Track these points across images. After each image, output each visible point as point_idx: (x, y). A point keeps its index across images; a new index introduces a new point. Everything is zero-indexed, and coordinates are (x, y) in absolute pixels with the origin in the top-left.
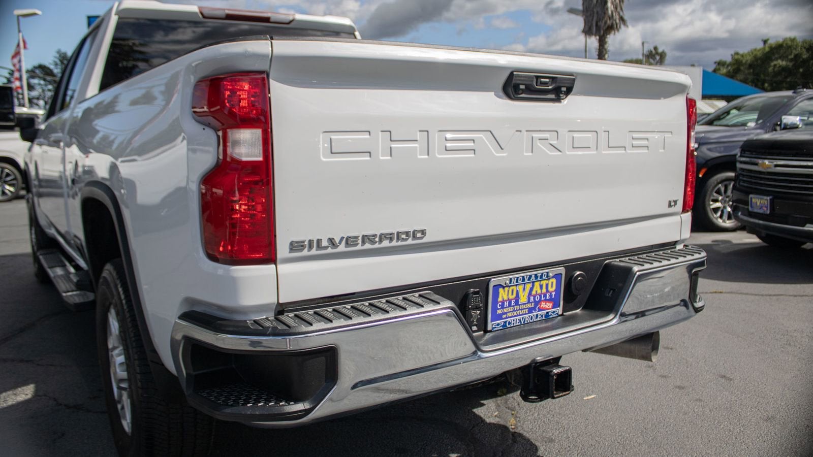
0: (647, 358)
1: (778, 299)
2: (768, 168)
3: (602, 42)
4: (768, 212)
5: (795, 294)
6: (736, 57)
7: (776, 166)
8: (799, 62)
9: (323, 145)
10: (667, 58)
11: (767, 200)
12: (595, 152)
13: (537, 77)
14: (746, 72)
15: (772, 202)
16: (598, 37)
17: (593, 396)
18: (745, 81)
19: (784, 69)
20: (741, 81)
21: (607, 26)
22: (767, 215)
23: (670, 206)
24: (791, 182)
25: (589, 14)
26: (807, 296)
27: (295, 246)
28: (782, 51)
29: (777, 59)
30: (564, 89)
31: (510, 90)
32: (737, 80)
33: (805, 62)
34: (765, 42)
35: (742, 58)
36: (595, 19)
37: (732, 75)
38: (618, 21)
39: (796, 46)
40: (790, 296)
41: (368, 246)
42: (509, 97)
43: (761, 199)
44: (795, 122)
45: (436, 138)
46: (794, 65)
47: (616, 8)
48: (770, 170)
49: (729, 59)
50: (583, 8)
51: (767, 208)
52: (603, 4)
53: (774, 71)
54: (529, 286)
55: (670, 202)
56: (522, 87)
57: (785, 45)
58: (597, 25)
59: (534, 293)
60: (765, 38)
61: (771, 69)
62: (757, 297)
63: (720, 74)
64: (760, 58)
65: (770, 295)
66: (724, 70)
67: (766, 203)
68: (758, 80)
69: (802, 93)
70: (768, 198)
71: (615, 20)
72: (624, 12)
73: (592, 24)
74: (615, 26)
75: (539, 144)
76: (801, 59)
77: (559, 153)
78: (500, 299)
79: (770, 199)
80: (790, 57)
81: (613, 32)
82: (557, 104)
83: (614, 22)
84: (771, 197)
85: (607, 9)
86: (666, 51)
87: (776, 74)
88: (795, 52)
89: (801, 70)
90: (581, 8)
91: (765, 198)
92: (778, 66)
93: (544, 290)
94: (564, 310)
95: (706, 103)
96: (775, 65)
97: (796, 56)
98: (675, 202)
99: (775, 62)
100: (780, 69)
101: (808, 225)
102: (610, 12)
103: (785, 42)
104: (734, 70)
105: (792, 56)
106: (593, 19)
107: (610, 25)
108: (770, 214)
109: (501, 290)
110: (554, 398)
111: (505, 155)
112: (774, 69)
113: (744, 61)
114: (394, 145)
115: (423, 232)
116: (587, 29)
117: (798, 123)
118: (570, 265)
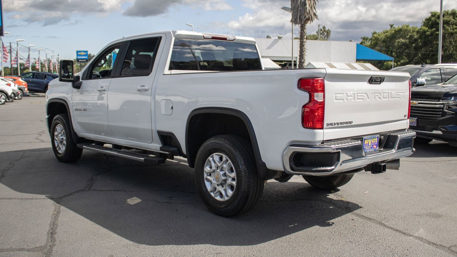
0: (397, 168)
1: (424, 163)
2: (415, 104)
3: (303, 28)
4: (416, 125)
5: (431, 161)
6: (375, 35)
7: (419, 103)
8: (412, 40)
9: (334, 98)
10: (331, 34)
11: (415, 119)
12: (388, 99)
13: (377, 77)
14: (382, 45)
15: (417, 120)
16: (300, 25)
17: (367, 192)
18: (380, 51)
19: (404, 44)
20: (378, 50)
21: (306, 18)
22: (415, 127)
23: (405, 117)
24: (426, 111)
25: (295, 11)
26: (436, 161)
27: (328, 125)
28: (401, 33)
29: (399, 38)
30: (382, 80)
31: (371, 82)
32: (376, 50)
33: (416, 40)
34: (391, 26)
35: (379, 36)
36: (299, 14)
37: (373, 46)
38: (312, 16)
39: (410, 30)
40: (429, 162)
41: (341, 125)
42: (370, 83)
43: (412, 119)
44: (422, 81)
45: (356, 95)
46: (409, 42)
47: (311, 8)
48: (416, 105)
49: (370, 36)
50: (291, 7)
51: (415, 123)
52: (304, 5)
53: (398, 46)
54: (371, 140)
55: (405, 115)
56: (374, 80)
57: (403, 29)
58: (300, 18)
59: (372, 142)
60: (391, 24)
61: (396, 44)
62: (415, 162)
63: (365, 45)
64: (390, 37)
65: (421, 162)
66: (368, 43)
67: (415, 121)
68: (388, 50)
69: (425, 67)
70: (416, 119)
71: (311, 15)
72: (317, 10)
73: (297, 17)
74: (311, 19)
75: (376, 97)
76: (414, 39)
77: (380, 100)
78: (365, 144)
79: (417, 119)
80: (407, 37)
81: (309, 22)
82: (380, 85)
83: (310, 16)
84: (417, 118)
85: (306, 8)
86: (330, 29)
87: (400, 47)
88: (410, 34)
89: (414, 45)
90: (290, 7)
91: (414, 118)
92: (400, 42)
93: (374, 142)
94: (379, 149)
95: (359, 64)
96: (399, 42)
97: (411, 37)
98: (406, 115)
99: (399, 40)
100: (402, 44)
101: (434, 131)
102: (308, 10)
103: (403, 28)
104: (374, 43)
105: (409, 37)
106: (297, 14)
107: (308, 18)
108: (417, 126)
109: (365, 140)
110: (382, 173)
111: (369, 100)
112: (398, 44)
113: (380, 38)
114: (348, 97)
115: (352, 122)
116: (294, 20)
117: (424, 82)
118: (381, 134)
